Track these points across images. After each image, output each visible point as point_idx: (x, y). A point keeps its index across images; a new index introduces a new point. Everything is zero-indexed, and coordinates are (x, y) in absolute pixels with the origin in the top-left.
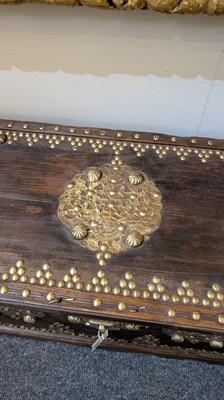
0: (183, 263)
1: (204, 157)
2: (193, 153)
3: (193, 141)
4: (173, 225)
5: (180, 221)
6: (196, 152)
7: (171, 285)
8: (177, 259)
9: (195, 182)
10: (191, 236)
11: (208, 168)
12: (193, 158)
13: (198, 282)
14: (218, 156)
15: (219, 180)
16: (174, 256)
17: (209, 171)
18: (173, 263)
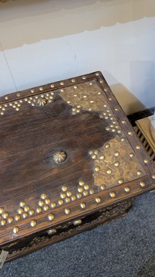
0: (17, 190)
1: (17, 107)
2: (9, 107)
3: (6, 98)
4: (5, 165)
5: (9, 160)
6: (11, 105)
7: (11, 210)
8: (13, 189)
9: (14, 128)
10: (19, 167)
11: (21, 114)
12: (10, 110)
13: (31, 199)
14: (27, 102)
15: (31, 119)
16: (9, 188)
17: (22, 116)
18: (10, 192)
